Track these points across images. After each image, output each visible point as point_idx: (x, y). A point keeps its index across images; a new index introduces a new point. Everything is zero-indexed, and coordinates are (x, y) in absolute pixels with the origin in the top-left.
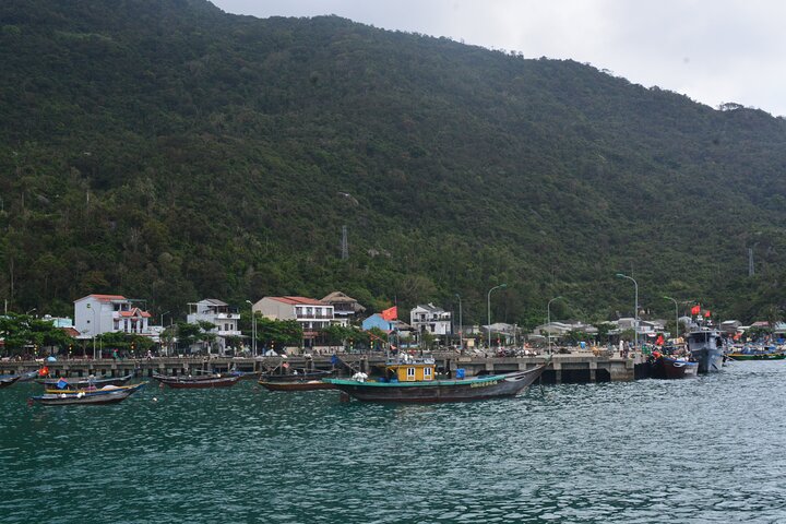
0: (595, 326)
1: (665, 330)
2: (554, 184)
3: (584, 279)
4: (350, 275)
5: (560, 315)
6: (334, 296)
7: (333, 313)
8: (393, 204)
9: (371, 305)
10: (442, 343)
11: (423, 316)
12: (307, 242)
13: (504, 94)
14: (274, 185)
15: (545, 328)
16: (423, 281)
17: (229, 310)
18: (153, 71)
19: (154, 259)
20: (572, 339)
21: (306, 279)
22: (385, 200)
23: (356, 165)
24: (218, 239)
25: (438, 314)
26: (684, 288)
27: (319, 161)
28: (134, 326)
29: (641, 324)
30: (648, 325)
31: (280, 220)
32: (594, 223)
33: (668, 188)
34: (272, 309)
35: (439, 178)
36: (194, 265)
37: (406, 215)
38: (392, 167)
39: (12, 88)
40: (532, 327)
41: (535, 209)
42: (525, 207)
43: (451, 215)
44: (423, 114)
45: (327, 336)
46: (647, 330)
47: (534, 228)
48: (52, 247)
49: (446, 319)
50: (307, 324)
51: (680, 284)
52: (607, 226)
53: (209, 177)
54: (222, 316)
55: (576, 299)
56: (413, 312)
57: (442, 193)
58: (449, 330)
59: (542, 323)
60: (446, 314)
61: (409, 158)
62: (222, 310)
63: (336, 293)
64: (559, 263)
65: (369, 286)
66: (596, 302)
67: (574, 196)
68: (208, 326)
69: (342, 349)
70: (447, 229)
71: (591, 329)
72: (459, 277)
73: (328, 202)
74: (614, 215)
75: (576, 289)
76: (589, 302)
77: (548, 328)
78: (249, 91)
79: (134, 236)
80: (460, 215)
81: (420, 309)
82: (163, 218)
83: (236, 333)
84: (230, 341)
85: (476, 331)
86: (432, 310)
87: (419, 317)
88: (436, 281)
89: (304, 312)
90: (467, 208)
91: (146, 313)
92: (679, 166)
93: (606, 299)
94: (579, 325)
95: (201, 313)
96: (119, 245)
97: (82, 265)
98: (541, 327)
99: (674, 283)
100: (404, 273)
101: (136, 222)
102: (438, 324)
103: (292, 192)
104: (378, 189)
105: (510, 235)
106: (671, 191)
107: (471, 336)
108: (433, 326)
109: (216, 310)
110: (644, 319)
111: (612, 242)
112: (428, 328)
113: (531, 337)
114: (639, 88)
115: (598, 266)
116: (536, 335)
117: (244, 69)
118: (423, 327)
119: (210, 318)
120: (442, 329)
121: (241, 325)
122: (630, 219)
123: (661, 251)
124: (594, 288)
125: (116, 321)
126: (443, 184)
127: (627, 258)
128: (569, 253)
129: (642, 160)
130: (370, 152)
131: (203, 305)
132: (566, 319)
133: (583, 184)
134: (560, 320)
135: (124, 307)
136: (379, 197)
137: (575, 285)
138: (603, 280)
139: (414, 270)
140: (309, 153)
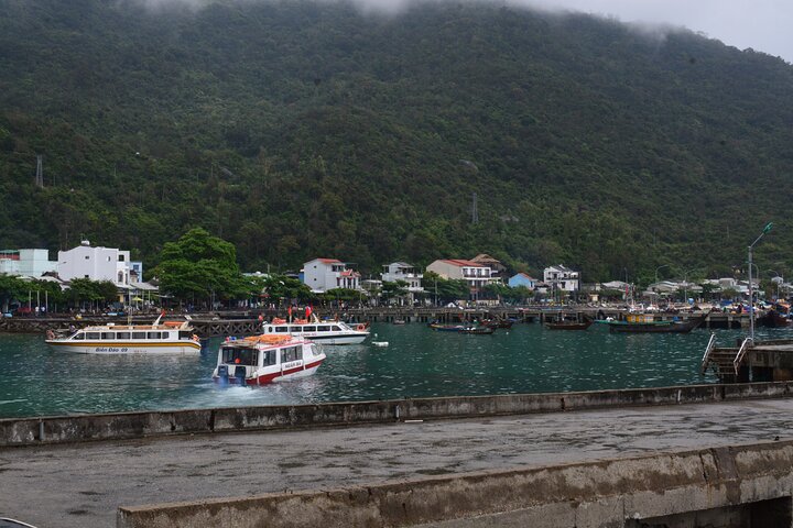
0: (700, 285)
1: (760, 289)
2: (654, 150)
3: (683, 239)
4: (490, 240)
5: (667, 275)
6: (481, 257)
7: (490, 272)
8: (507, 169)
9: (510, 266)
10: (571, 298)
11: (555, 275)
12: (440, 207)
13: (603, 59)
14: (407, 155)
15: (658, 287)
16: (551, 244)
17: (416, 271)
18: (273, 38)
19: (333, 226)
20: (680, 296)
21: (454, 242)
22: (500, 165)
23: (472, 133)
24: (380, 208)
25: (567, 273)
26: (777, 250)
27: (440, 129)
28: (349, 284)
29: (738, 284)
30: (745, 284)
31: (416, 187)
32: (691, 186)
33: (761, 152)
34: (444, 270)
35: (548, 145)
36: (367, 231)
37: (520, 180)
38: (504, 134)
39: (153, 58)
40: (645, 285)
41: (637, 174)
42: (628, 172)
43: (561, 180)
44: (530, 82)
45: (488, 292)
46: (744, 289)
47: (636, 192)
48: (250, 214)
49: (574, 278)
50: (471, 281)
51: (773, 246)
52: (704, 189)
53: (352, 147)
54: (411, 275)
55: (676, 259)
56: (546, 271)
57: (551, 159)
58: (577, 287)
59: (654, 281)
60: (574, 274)
61: (520, 126)
62: (410, 271)
63: (483, 256)
64: (660, 225)
65: (507, 249)
66: (696, 262)
67: (672, 161)
68: (402, 284)
69: (498, 302)
70: (558, 193)
71: (696, 288)
72: (580, 241)
73: (453, 170)
74: (710, 179)
75: (676, 249)
76: (689, 262)
77: (659, 286)
78: (364, 57)
79: (315, 206)
80: (569, 179)
81: (552, 269)
82: (336, 190)
83: (421, 289)
84: (416, 295)
85: (598, 288)
86: (563, 270)
87: (551, 276)
88: (561, 244)
89: (469, 273)
90: (575, 173)
91: (357, 274)
92: (771, 129)
93: (704, 259)
94: (685, 284)
95: (393, 274)
96: (303, 214)
97: (278, 230)
98: (652, 285)
99: (766, 245)
100: (533, 237)
101: (315, 195)
102: (568, 282)
103: (423, 162)
104: (493, 155)
105: (613, 198)
106: (763, 155)
107: (595, 292)
108: (564, 284)
109: (405, 271)
110: (741, 278)
111: (708, 205)
112: (560, 286)
113: (645, 293)
114: (733, 50)
115: (696, 229)
116: (649, 292)
117: (357, 36)
118: (555, 285)
119: (401, 277)
120: (571, 286)
121: (423, 283)
122: (725, 182)
123: (755, 214)
124: (692, 249)
125: (338, 279)
126: (552, 151)
127: (723, 221)
128: (668, 216)
129: (736, 124)
130: (484, 120)
131: (394, 266)
132: (671, 278)
133: (681, 149)
134: (667, 278)
135: (340, 268)
136: (494, 163)
137: (675, 246)
138: (702, 241)
139: (541, 235)
140: (430, 121)
